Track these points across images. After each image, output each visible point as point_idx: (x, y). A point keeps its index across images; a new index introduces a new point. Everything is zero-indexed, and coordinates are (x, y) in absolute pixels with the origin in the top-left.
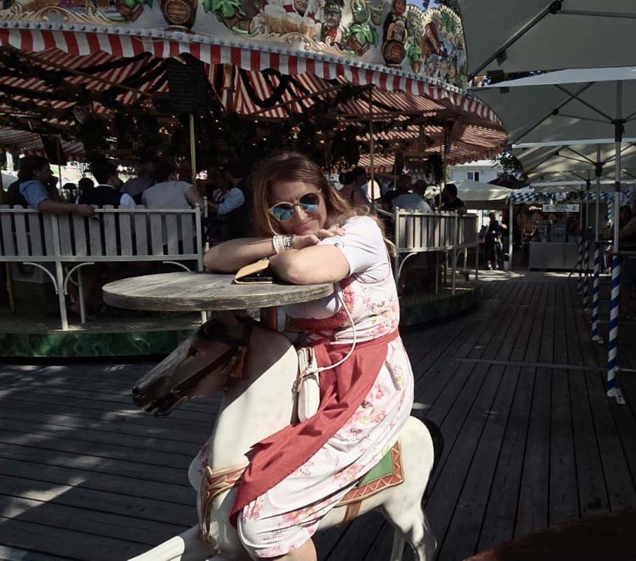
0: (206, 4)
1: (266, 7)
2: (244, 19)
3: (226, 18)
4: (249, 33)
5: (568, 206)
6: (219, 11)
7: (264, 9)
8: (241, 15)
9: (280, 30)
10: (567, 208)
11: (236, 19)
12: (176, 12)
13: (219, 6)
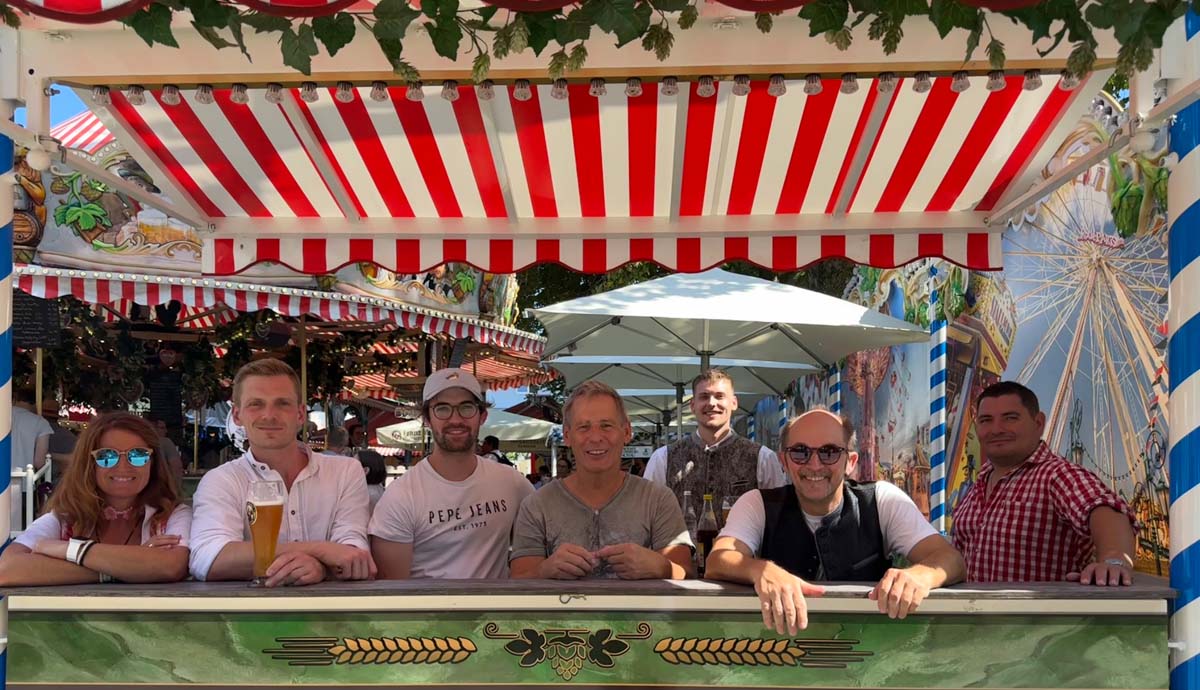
0: (58, 217)
1: (140, 213)
2: (107, 229)
3: (84, 230)
4: (116, 246)
5: (637, 448)
6: (75, 223)
7: (136, 216)
8: (104, 225)
9: (159, 239)
10: (636, 452)
11: (98, 231)
12: (19, 229)
13: (75, 218)
